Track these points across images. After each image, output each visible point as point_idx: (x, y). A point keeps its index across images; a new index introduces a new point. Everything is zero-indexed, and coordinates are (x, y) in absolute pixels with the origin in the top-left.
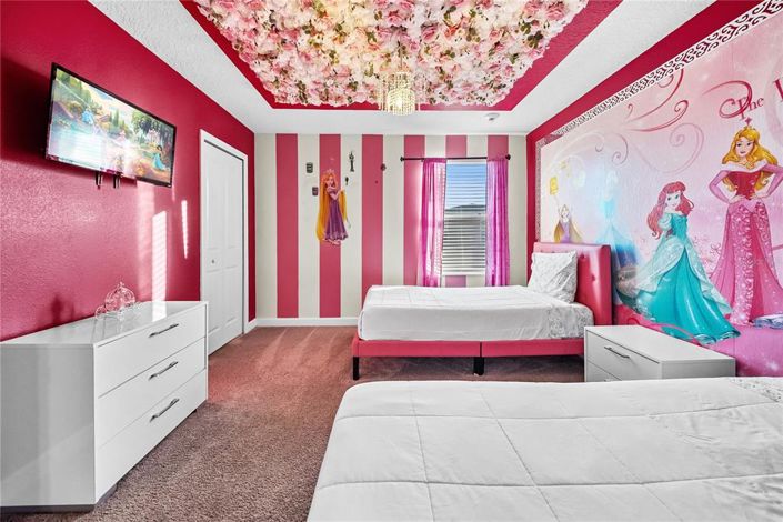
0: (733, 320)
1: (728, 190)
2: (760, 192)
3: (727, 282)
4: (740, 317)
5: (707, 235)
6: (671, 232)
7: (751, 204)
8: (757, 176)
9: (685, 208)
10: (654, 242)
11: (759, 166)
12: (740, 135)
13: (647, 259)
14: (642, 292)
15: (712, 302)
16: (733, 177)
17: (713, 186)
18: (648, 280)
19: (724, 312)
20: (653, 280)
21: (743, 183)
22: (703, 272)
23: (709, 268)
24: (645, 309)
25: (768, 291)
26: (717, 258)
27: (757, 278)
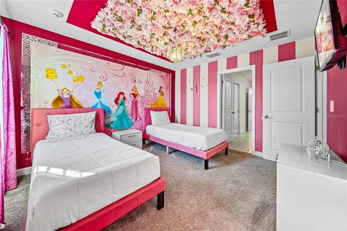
1: (132, 96)
2: (137, 98)
3: (132, 115)
4: (134, 121)
5: (128, 105)
6: (121, 104)
7: (136, 100)
8: (137, 95)
9: (124, 99)
10: (116, 107)
11: (137, 93)
12: (134, 86)
13: (114, 112)
14: (112, 122)
15: (129, 119)
16: (133, 94)
17: (130, 95)
18: (114, 118)
19: (131, 121)
20: (116, 117)
21: (135, 95)
23: (129, 112)
24: (113, 127)
25: (138, 115)
26: (130, 110)
27: (136, 113)
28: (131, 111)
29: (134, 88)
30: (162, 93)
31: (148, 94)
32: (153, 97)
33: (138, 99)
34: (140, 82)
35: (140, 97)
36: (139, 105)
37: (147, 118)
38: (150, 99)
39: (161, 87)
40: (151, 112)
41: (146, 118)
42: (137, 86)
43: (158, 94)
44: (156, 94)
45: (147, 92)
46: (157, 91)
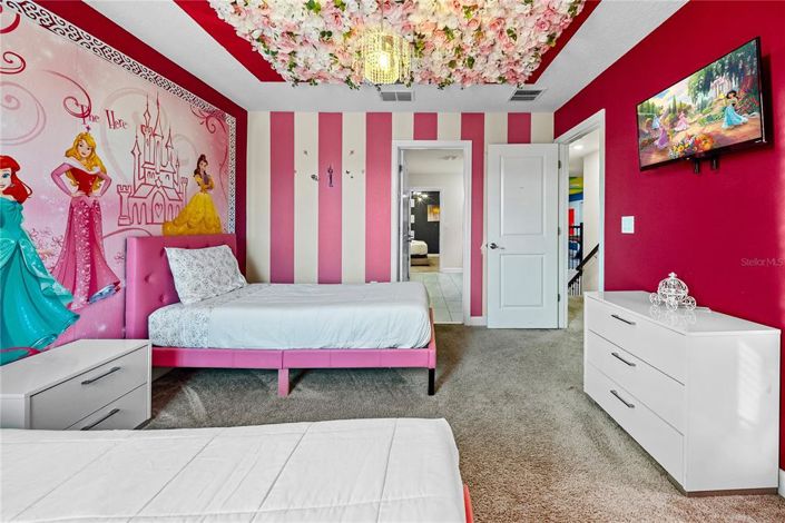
0: (74, 307)
1: (67, 180)
2: (96, 192)
3: (67, 274)
4: (80, 299)
5: (46, 224)
7: (90, 201)
8: (94, 178)
9: (18, 191)
11: (95, 171)
12: (82, 137)
16: (75, 173)
17: (55, 175)
19: (65, 303)
21: (85, 181)
22: (43, 269)
25: (100, 272)
26: (59, 250)
27: (92, 261)
28: (64, 255)
29: (78, 145)
30: (207, 180)
31: (151, 181)
32: (172, 194)
33: (103, 196)
34: (115, 124)
35: (113, 188)
36: (108, 224)
37: (151, 279)
38: (159, 199)
39: (202, 158)
40: (171, 253)
41: (146, 279)
42: (95, 134)
43: (193, 181)
44: (185, 180)
45: (145, 170)
46: (187, 171)
